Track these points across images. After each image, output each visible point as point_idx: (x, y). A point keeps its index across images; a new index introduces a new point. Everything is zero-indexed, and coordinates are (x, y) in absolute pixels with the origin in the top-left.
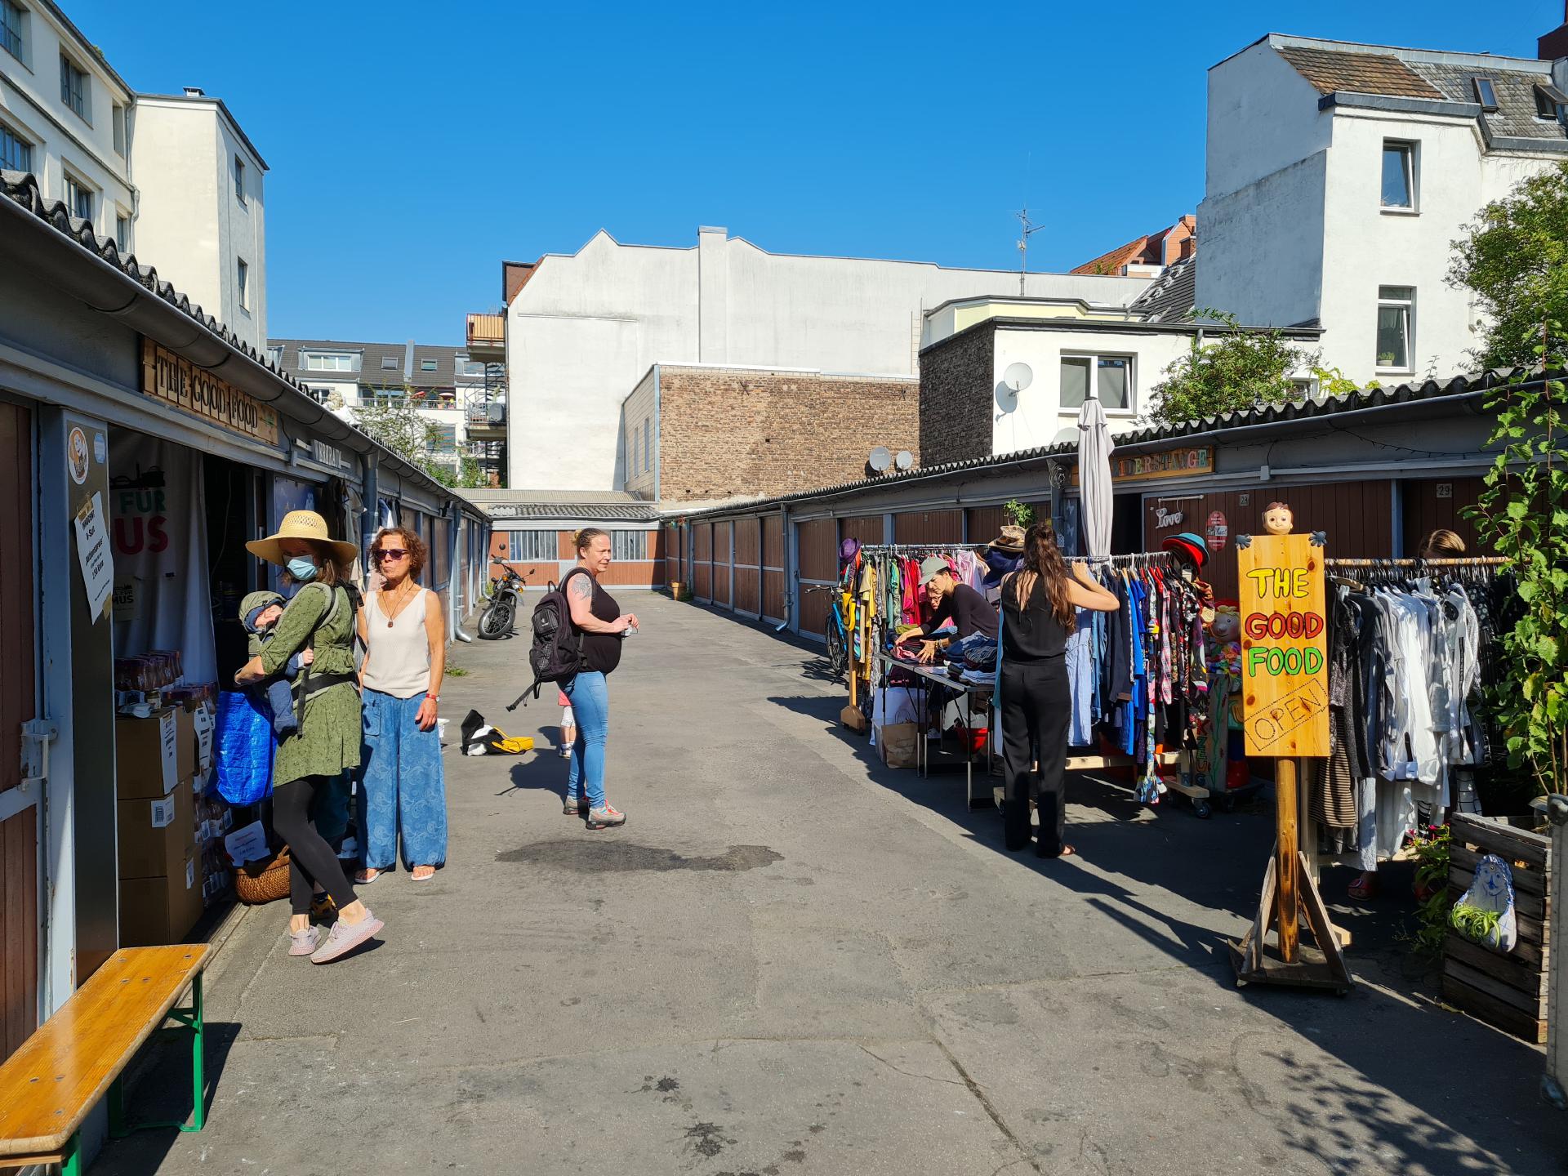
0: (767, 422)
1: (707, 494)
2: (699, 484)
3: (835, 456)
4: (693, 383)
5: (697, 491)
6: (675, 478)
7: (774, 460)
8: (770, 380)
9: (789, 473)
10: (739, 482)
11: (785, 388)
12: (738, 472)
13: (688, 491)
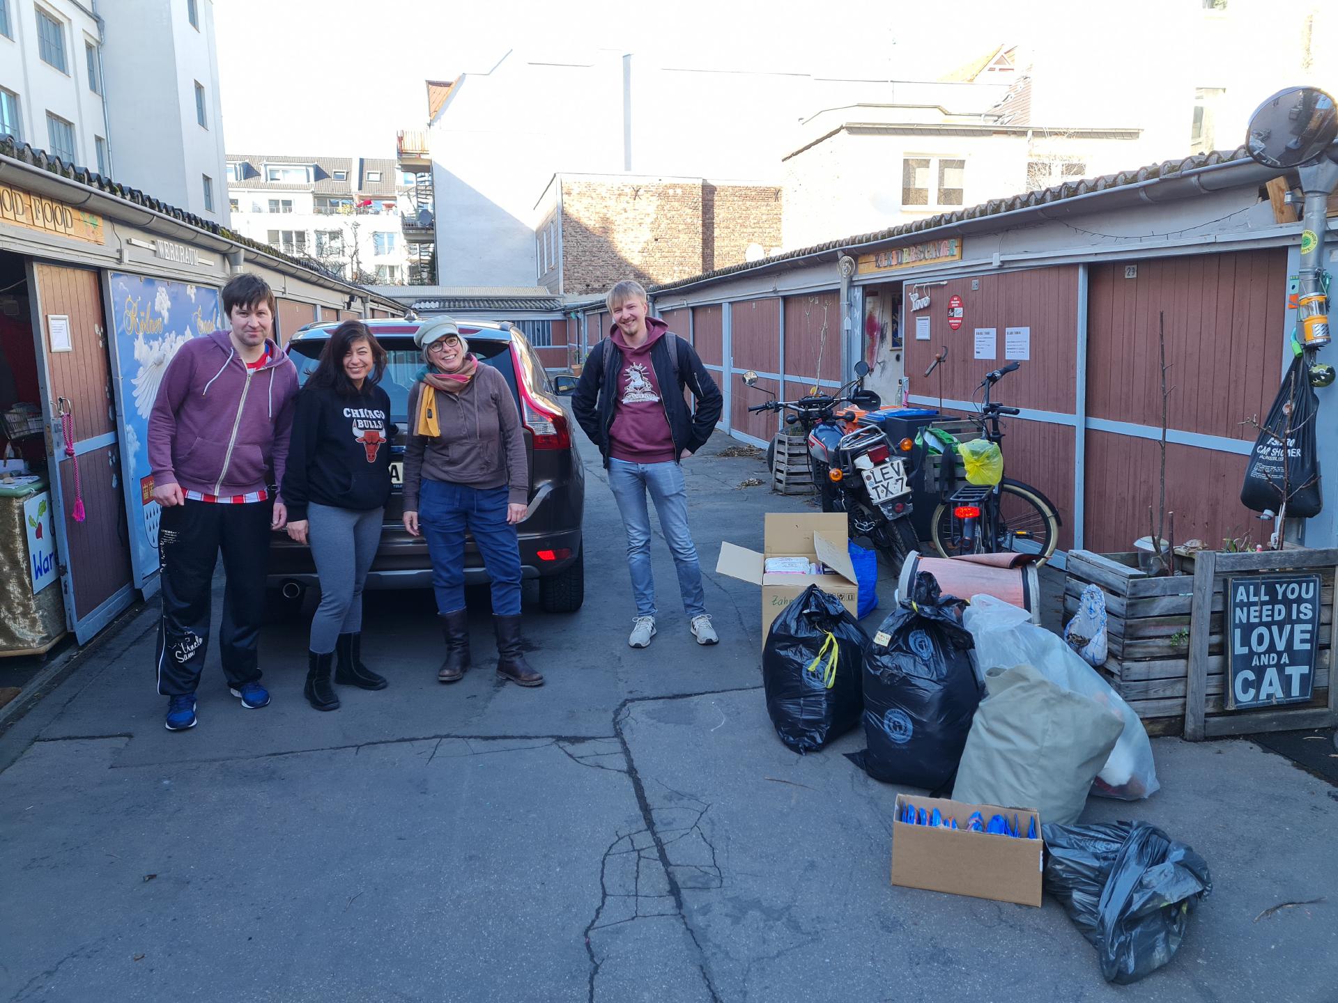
0: (655, 224)
2: (597, 279)
4: (589, 189)
5: (596, 285)
6: (576, 275)
7: (662, 257)
8: (659, 187)
9: (676, 268)
11: (671, 192)
12: (631, 268)
13: (588, 286)
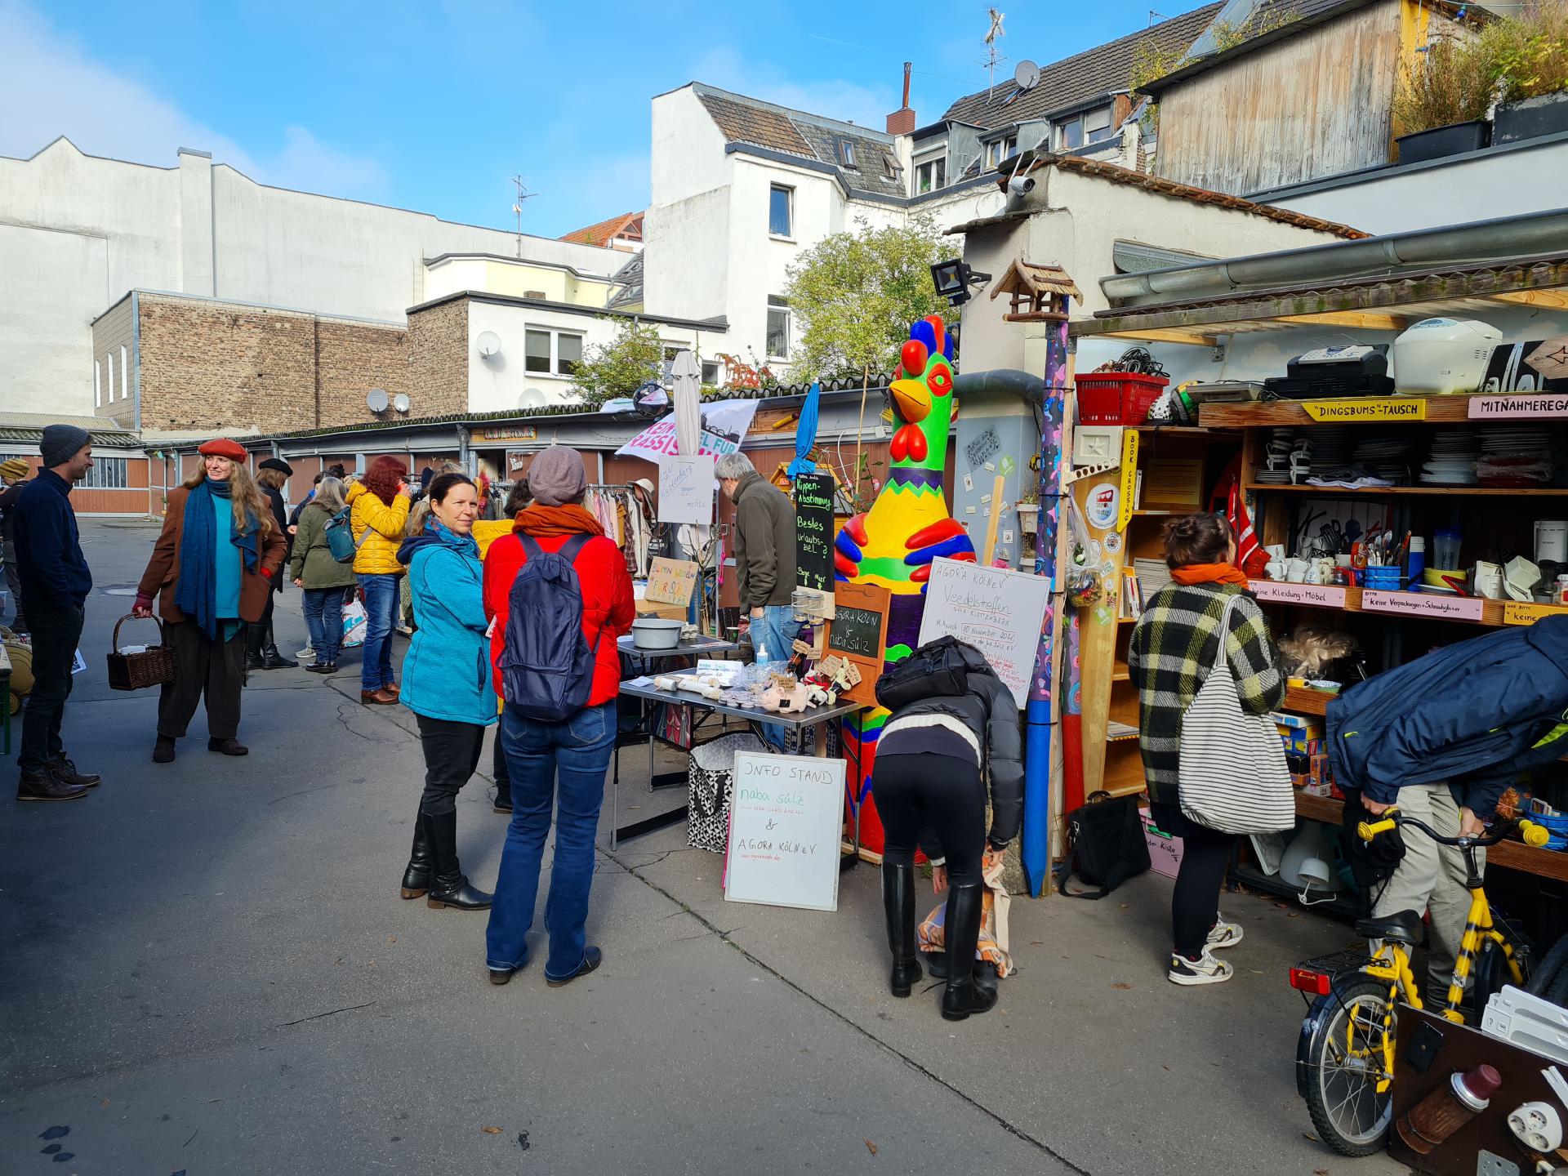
0: (259, 358)
1: (193, 425)
2: (185, 414)
3: (332, 395)
4: (176, 313)
5: (184, 421)
6: (157, 407)
7: (267, 395)
8: (263, 318)
9: (284, 408)
10: (229, 414)
11: (278, 325)
12: (227, 405)
13: (173, 421)
